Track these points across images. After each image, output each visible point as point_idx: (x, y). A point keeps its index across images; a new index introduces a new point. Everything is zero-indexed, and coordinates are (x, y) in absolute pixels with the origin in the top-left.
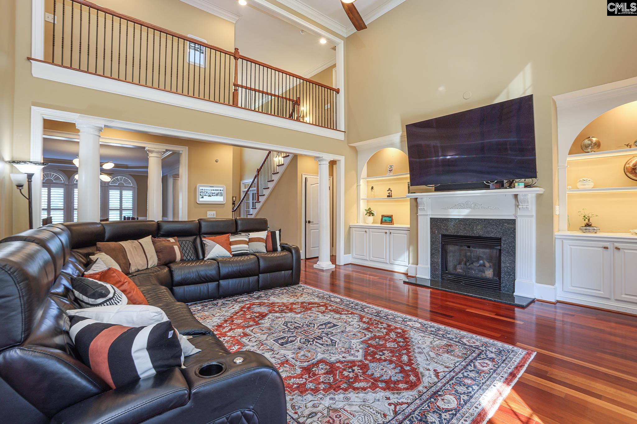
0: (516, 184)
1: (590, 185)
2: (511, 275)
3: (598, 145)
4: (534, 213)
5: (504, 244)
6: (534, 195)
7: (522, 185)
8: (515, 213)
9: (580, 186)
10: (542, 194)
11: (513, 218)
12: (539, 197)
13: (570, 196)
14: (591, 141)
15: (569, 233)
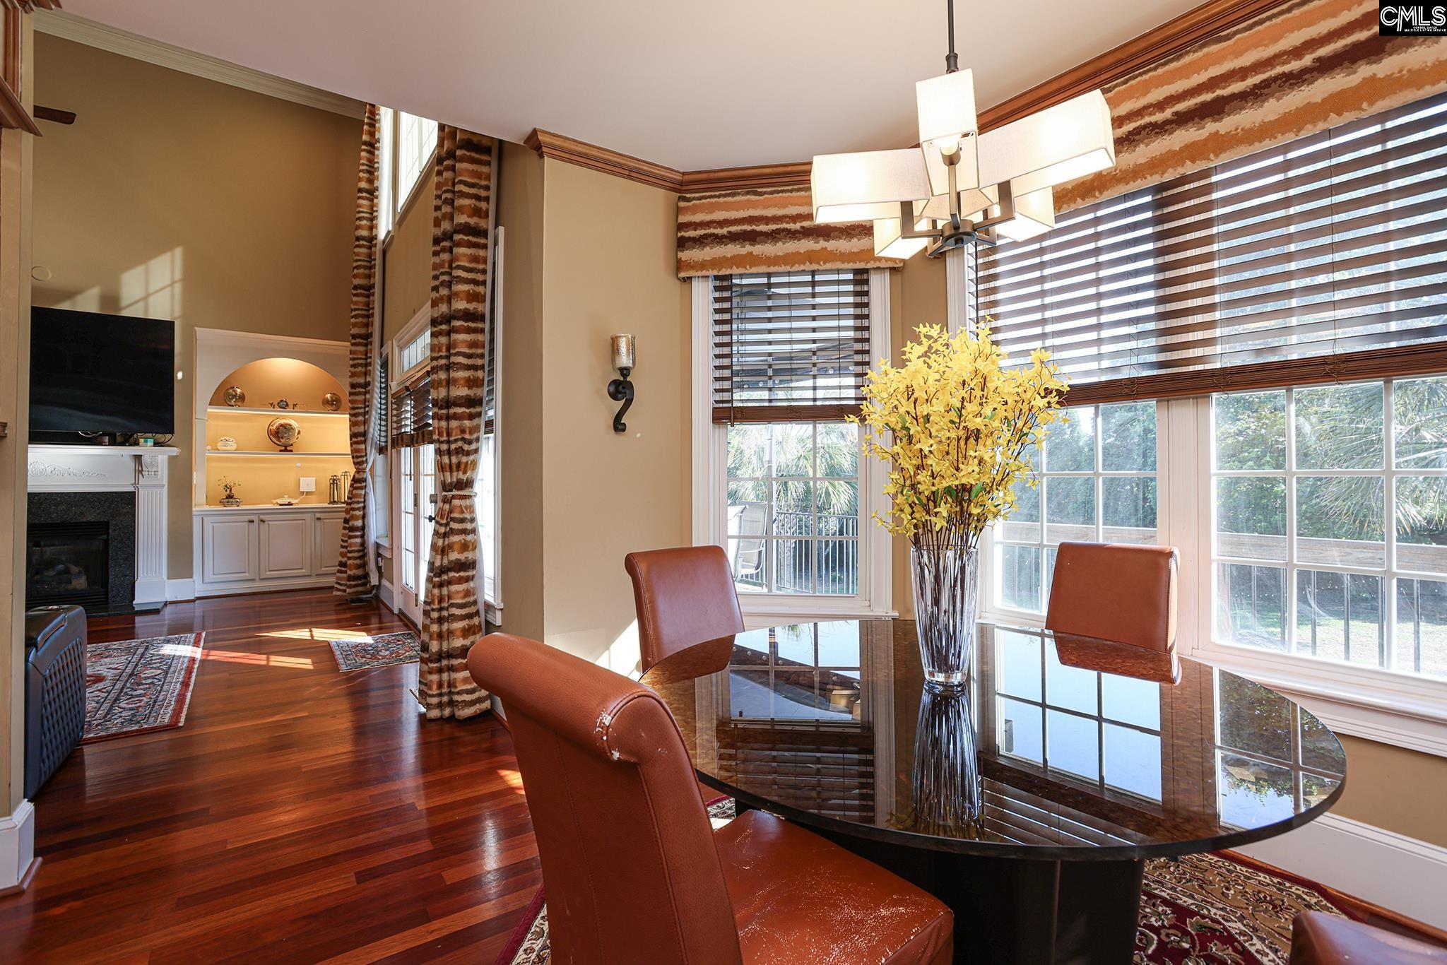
0: (142, 441)
1: (232, 446)
2: (126, 576)
3: (242, 398)
4: (165, 482)
5: (114, 530)
6: (166, 457)
7: (150, 442)
8: (133, 482)
9: (220, 445)
10: (177, 456)
11: (131, 489)
12: (172, 459)
13: (209, 459)
14: (235, 391)
15: (207, 508)
